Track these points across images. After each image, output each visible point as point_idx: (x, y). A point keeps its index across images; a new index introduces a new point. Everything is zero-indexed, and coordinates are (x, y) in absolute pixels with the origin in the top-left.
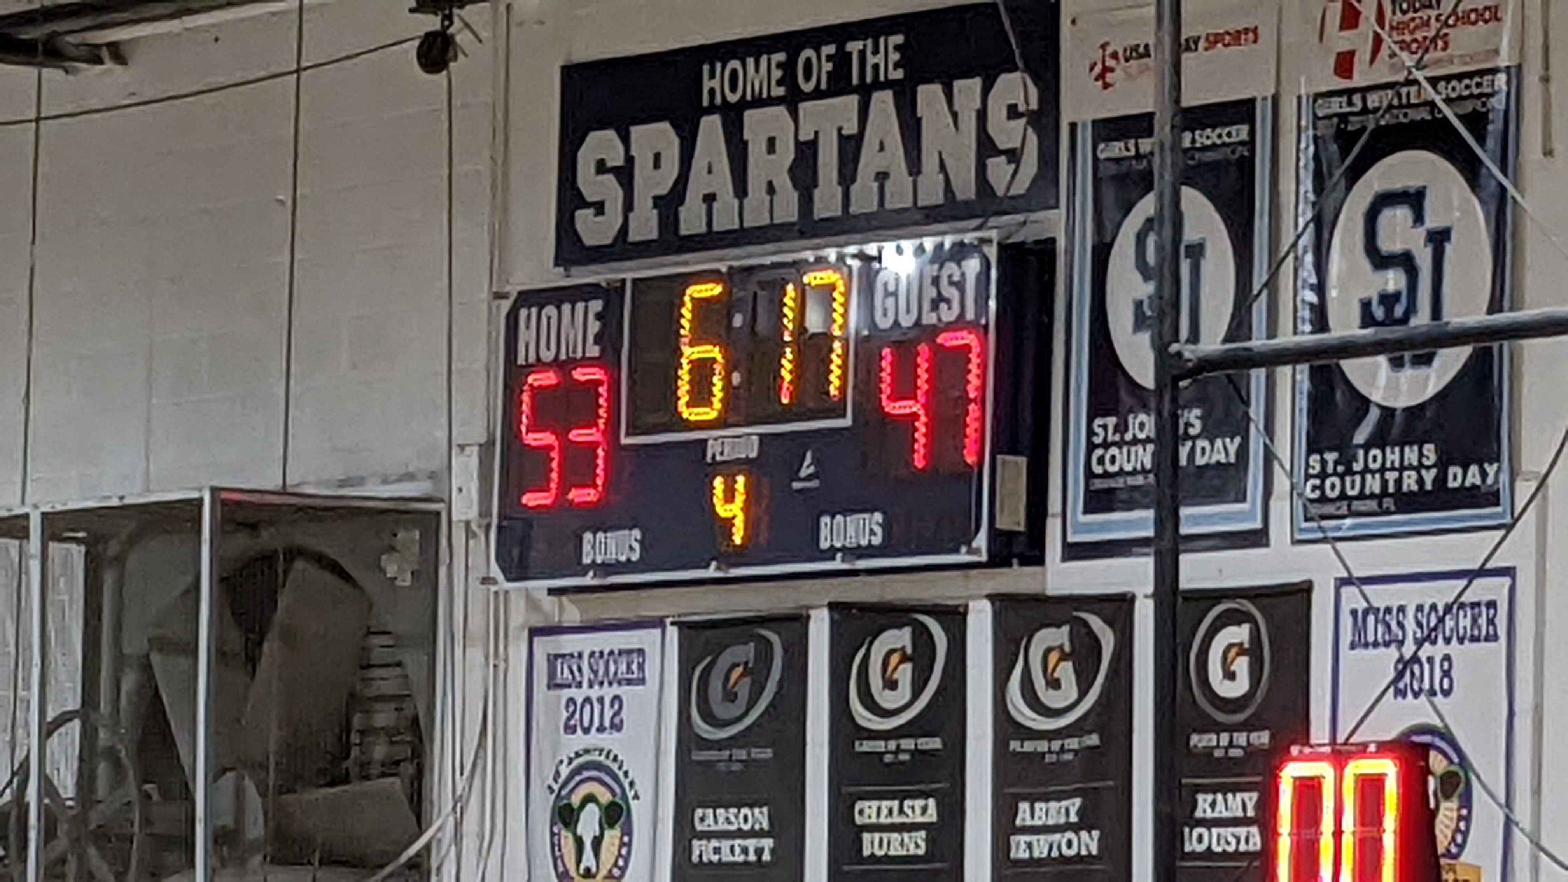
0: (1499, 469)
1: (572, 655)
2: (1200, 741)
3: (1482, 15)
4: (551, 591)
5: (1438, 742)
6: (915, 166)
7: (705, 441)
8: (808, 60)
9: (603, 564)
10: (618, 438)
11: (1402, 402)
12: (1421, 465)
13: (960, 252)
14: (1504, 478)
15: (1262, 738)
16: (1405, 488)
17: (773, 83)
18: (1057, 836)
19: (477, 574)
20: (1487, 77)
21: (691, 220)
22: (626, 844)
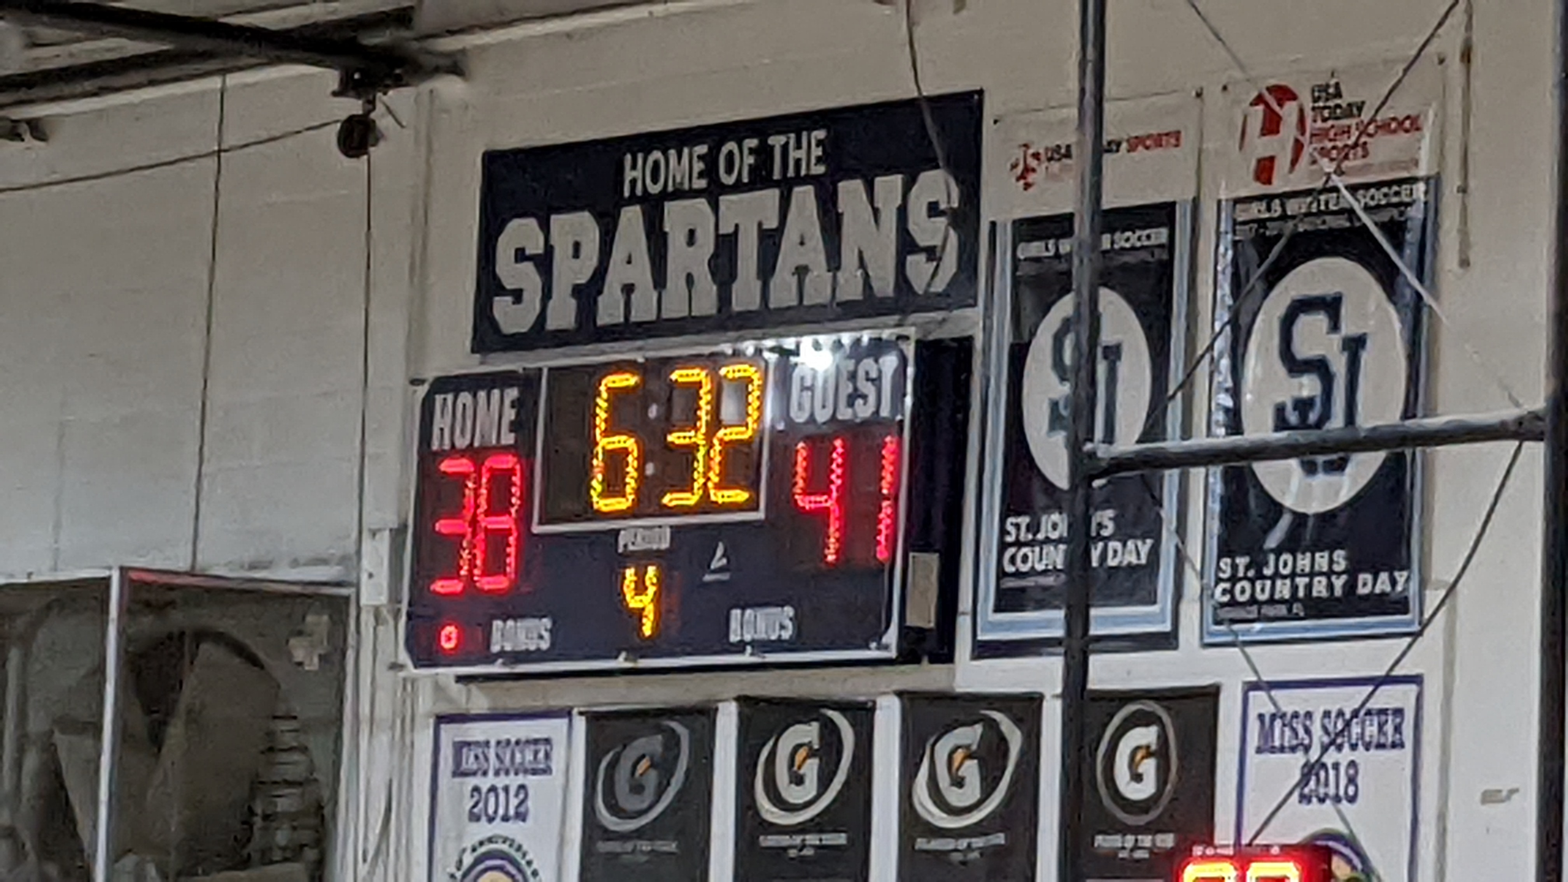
0: (1409, 577)
1: (477, 743)
2: (1105, 842)
3: (1402, 124)
4: (460, 679)
5: (1342, 848)
6: (834, 262)
7: (616, 533)
8: (730, 154)
9: (512, 652)
10: (530, 526)
11: (1313, 508)
12: (1330, 573)
13: (878, 348)
14: (1414, 586)
15: (1167, 841)
16: (1315, 595)
17: (695, 175)
19: (385, 658)
20: (1406, 186)
21: (609, 310)
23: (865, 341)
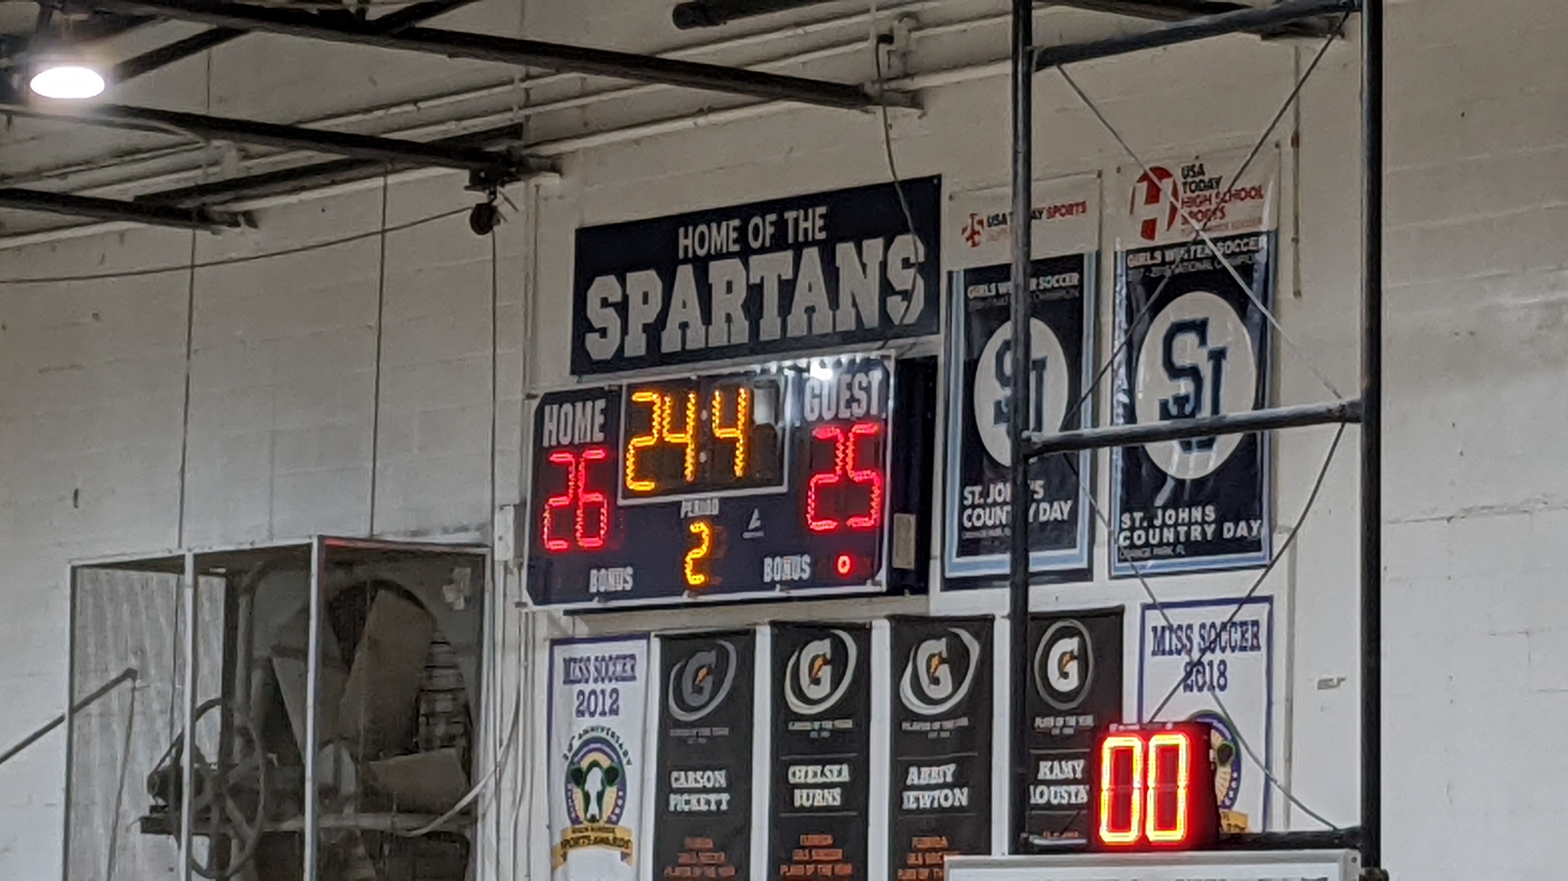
0: (1261, 524)
1: (581, 660)
2: (1042, 723)
3: (1250, 192)
4: (567, 613)
5: (1215, 723)
6: (834, 303)
7: (678, 504)
8: (756, 227)
9: (605, 592)
10: (616, 500)
11: (1190, 475)
12: (1204, 522)
13: (868, 365)
14: (1265, 531)
15: (1088, 721)
16: (1193, 539)
17: (731, 242)
18: (936, 793)
19: (512, 599)
20: (1253, 239)
21: (670, 342)
22: (622, 797)
23: (858, 360)
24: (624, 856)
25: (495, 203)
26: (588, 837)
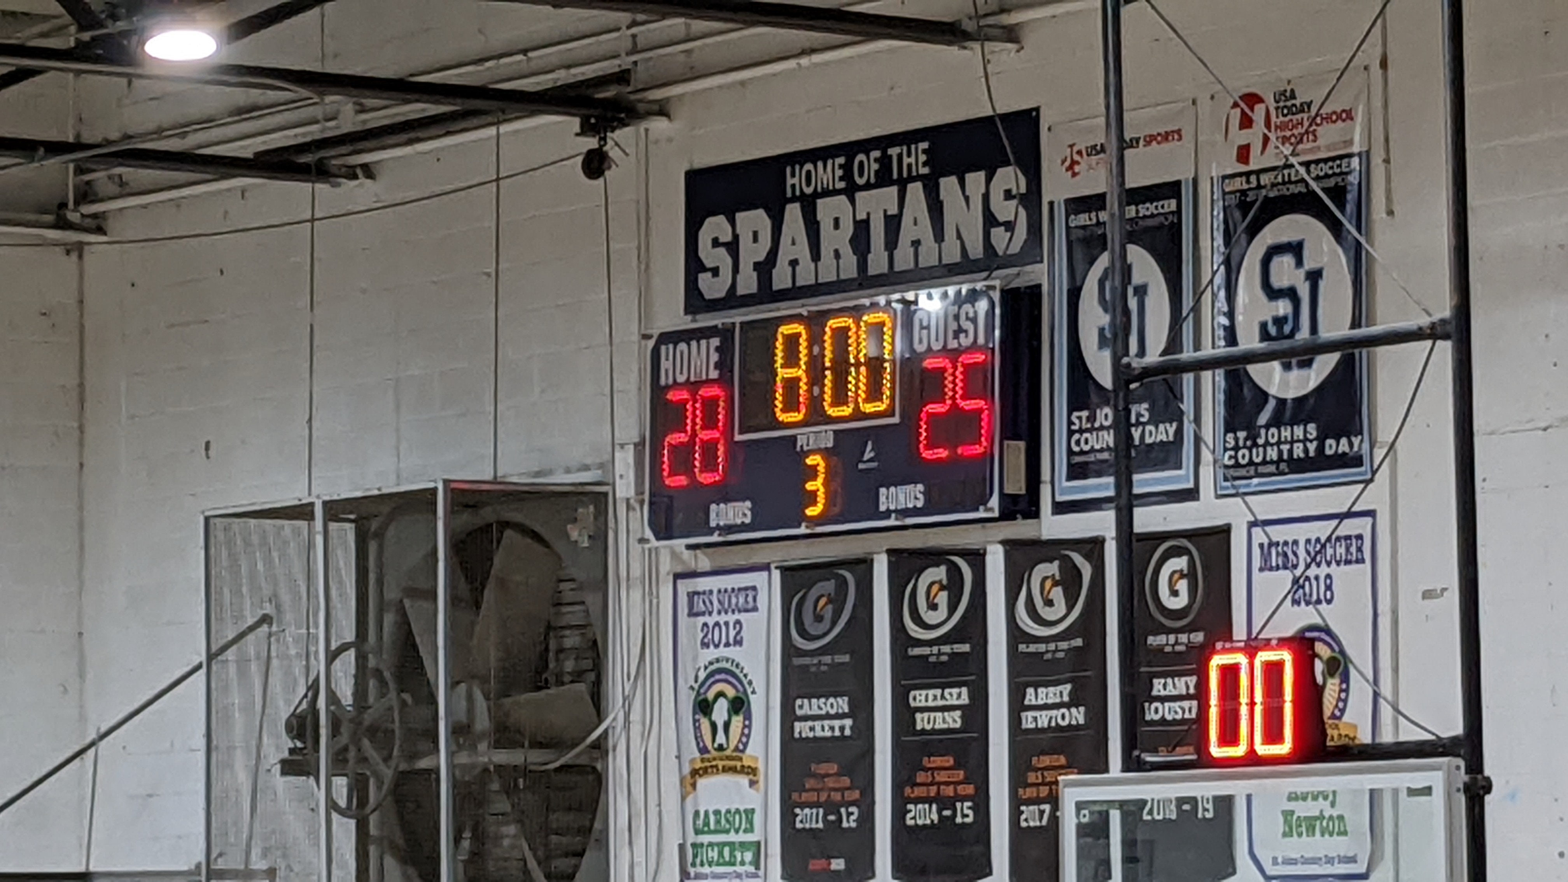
0: (1362, 440)
1: (704, 593)
2: (1155, 641)
3: (1340, 115)
4: (689, 547)
6: (939, 236)
7: (794, 439)
8: (861, 163)
9: (725, 525)
10: (733, 436)
11: (1291, 394)
12: (1305, 440)
13: (973, 296)
14: (1366, 446)
15: (1198, 637)
16: (1295, 456)
17: (837, 179)
18: (1054, 713)
19: (635, 536)
20: (1345, 162)
21: (781, 279)
22: (747, 726)
23: (964, 292)
24: (752, 783)
25: (605, 149)
26: (716, 766)
